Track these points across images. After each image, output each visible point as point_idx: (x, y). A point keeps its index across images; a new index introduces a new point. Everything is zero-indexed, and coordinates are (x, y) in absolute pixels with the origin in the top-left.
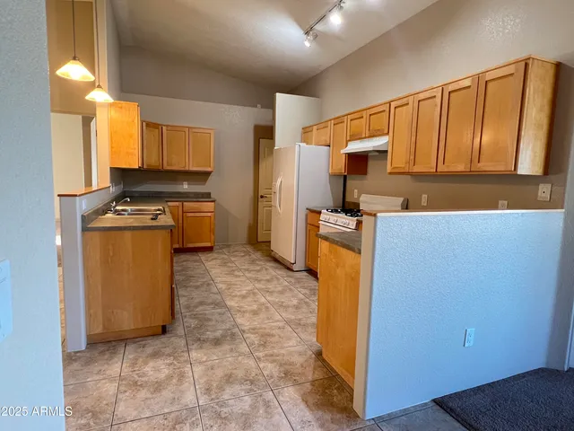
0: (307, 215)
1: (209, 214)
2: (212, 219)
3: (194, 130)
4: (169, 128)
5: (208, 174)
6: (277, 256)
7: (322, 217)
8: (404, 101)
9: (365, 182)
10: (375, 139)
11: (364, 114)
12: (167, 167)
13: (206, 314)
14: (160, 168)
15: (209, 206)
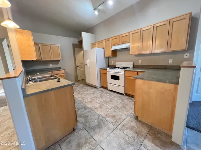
0: (100, 71)
1: (63, 74)
2: (64, 76)
3: (52, 45)
4: (42, 45)
5: (59, 61)
6: (89, 84)
7: (108, 70)
8: (137, 31)
9: (116, 58)
10: (123, 44)
11: (118, 37)
12: (43, 59)
13: (84, 114)
14: (41, 60)
15: (62, 72)
